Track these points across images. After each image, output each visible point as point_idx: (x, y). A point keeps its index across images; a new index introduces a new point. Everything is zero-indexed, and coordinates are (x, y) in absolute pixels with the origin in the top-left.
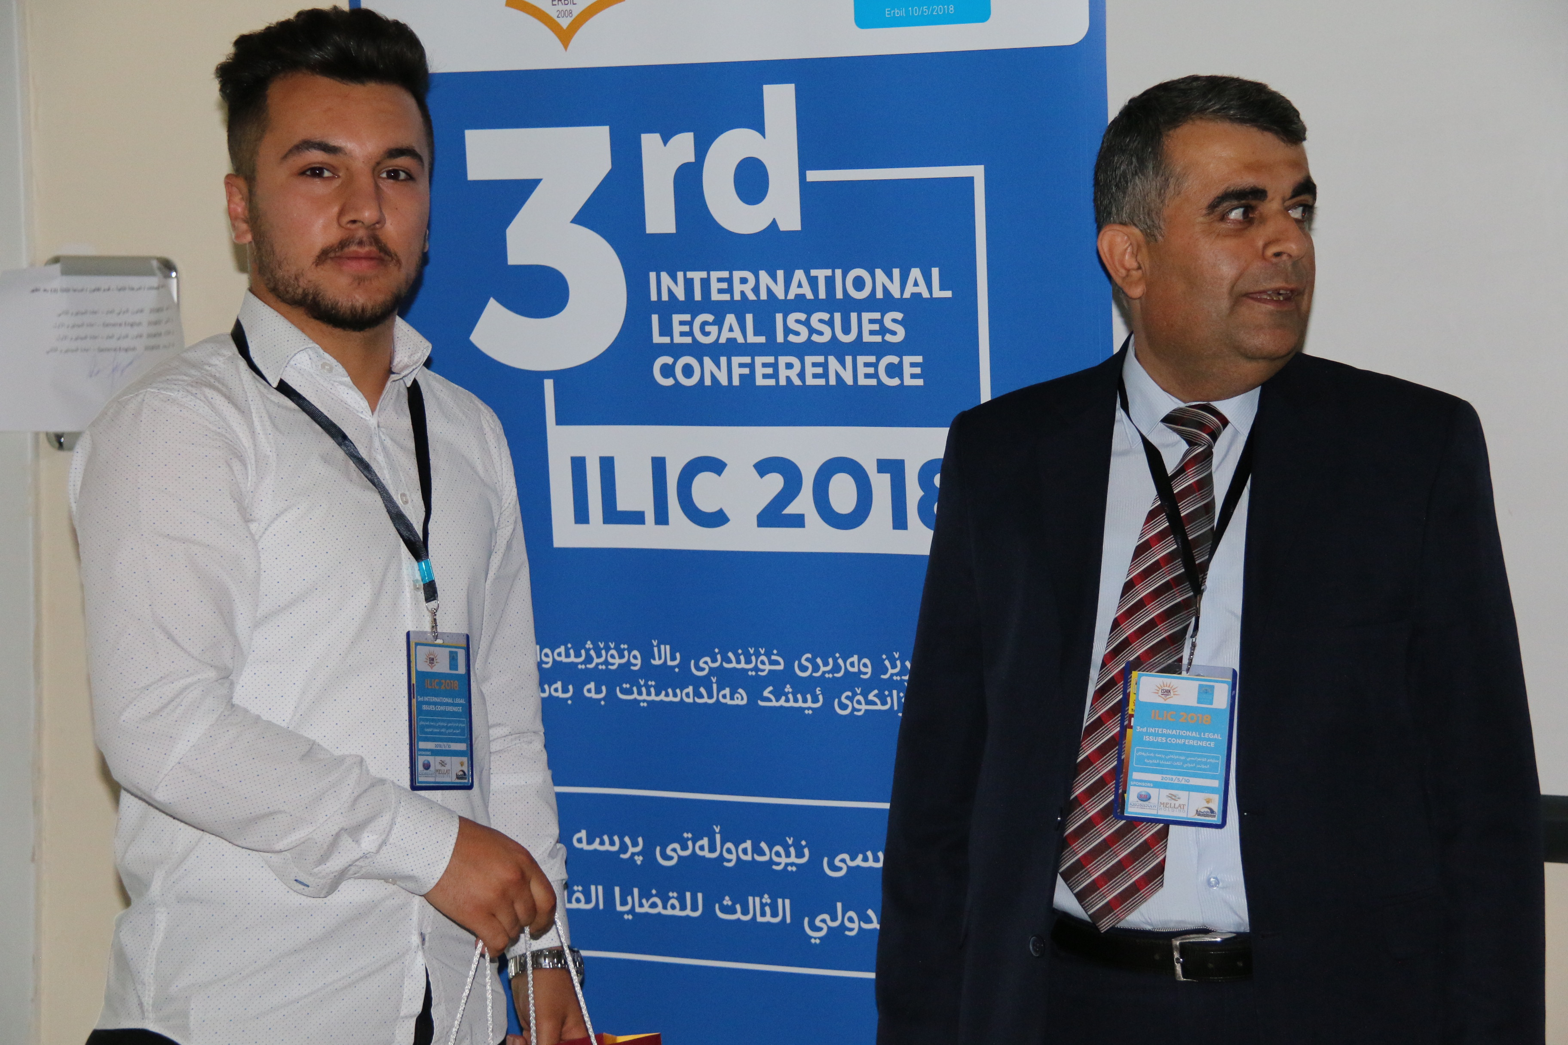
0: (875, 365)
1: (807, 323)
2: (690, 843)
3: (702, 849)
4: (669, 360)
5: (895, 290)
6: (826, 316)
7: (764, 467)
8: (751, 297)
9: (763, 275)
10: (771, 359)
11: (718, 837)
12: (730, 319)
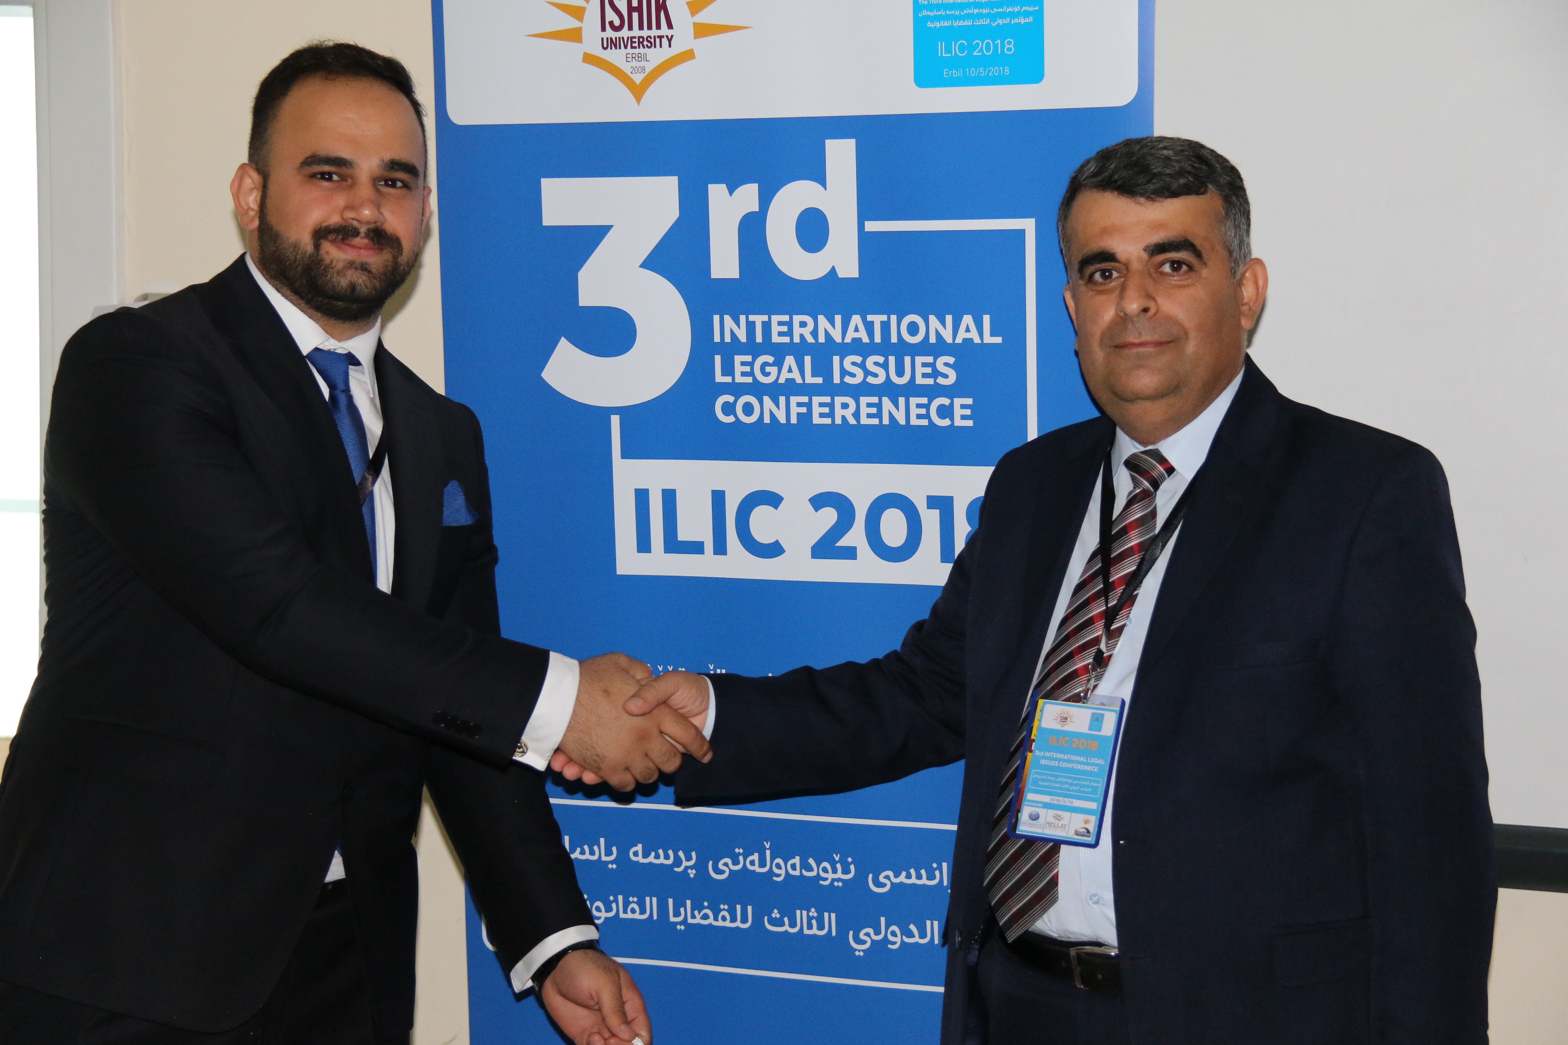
0: (927, 406)
1: (862, 366)
2: (741, 858)
3: (753, 863)
4: (730, 399)
5: (948, 337)
6: (881, 359)
7: (819, 501)
8: (810, 339)
9: (821, 319)
10: (827, 399)
11: (768, 852)
12: (790, 360)
